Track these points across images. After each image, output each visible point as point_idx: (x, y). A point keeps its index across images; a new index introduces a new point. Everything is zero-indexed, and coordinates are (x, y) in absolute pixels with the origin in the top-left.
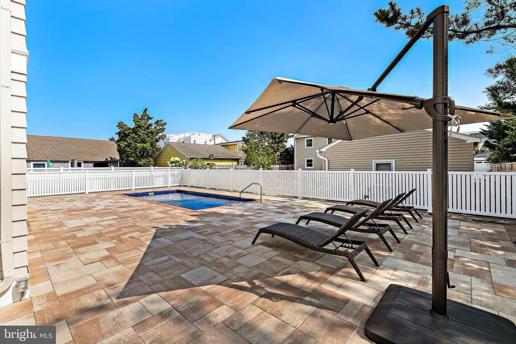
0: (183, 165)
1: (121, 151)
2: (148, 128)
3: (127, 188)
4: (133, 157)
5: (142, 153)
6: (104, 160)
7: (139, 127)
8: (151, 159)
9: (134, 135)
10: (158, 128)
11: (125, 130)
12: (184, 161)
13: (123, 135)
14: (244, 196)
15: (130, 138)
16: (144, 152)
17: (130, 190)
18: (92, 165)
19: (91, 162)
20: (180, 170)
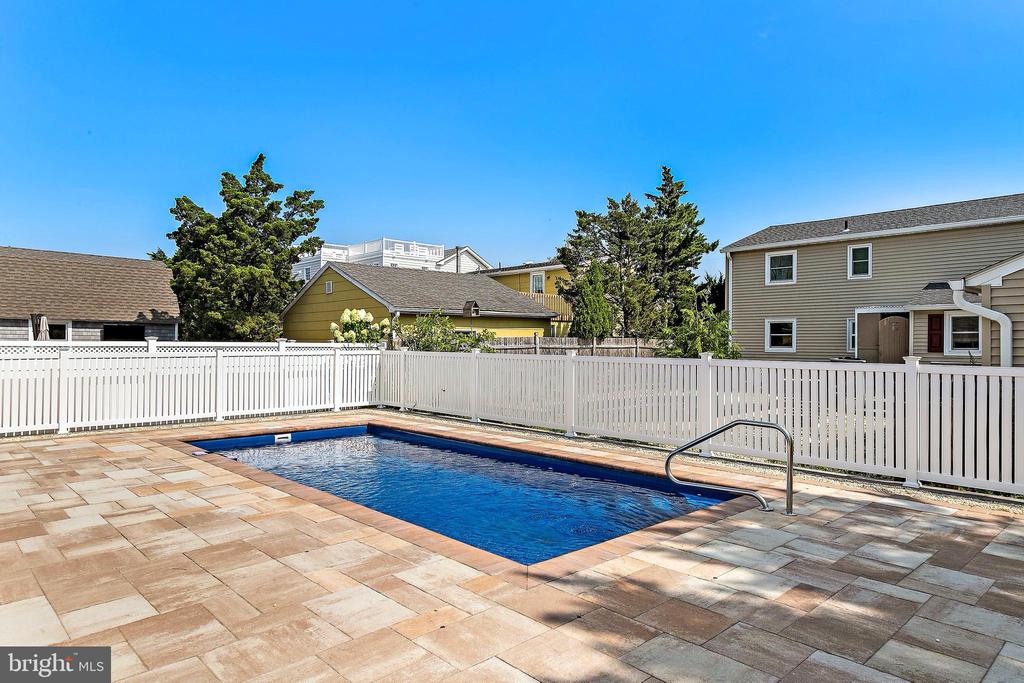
0: (383, 335)
1: (184, 291)
2: (264, 218)
3: (201, 415)
4: (218, 309)
5: (246, 296)
6: (133, 318)
7: (238, 212)
8: (275, 317)
9: (223, 239)
10: (297, 218)
11: (198, 224)
12: (386, 322)
13: (191, 242)
14: (683, 469)
15: (210, 249)
16: (252, 295)
17: (211, 419)
18: (98, 332)
19: (94, 324)
20: (374, 352)
